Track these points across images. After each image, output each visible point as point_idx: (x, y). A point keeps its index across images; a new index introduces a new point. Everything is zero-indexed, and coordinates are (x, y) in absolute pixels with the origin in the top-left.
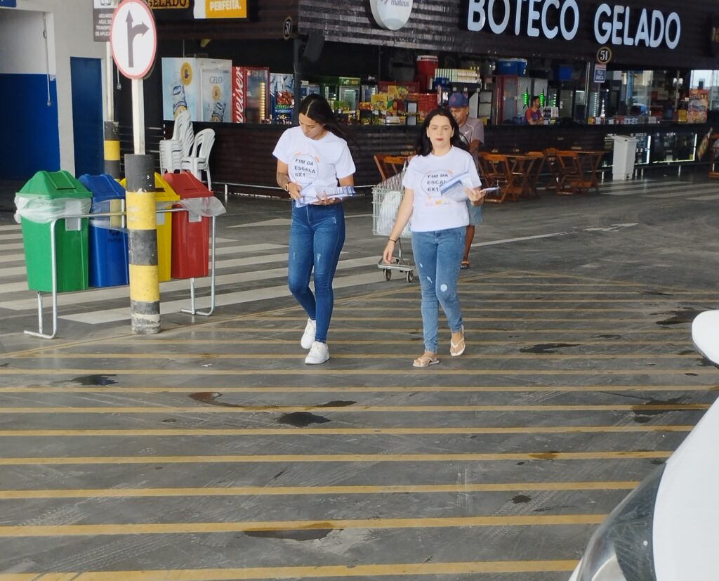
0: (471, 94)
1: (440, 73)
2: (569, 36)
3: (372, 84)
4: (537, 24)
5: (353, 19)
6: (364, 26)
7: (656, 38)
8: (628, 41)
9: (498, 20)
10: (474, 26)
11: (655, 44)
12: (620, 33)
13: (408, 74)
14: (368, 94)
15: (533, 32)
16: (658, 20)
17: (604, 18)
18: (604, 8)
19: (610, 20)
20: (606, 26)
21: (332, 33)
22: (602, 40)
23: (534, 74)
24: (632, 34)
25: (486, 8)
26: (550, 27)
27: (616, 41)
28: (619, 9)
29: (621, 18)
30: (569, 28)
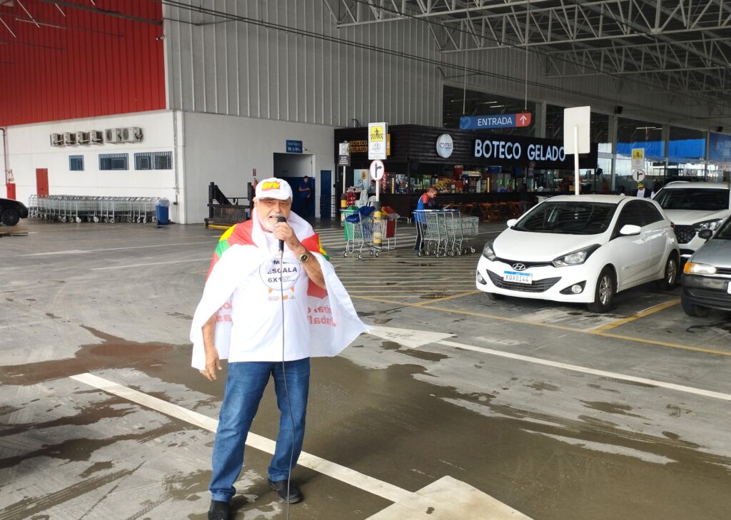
0: (477, 181)
1: (465, 173)
2: (517, 157)
3: (436, 177)
4: (503, 153)
5: (430, 154)
6: (434, 157)
7: (555, 157)
8: (543, 159)
9: (487, 153)
10: (477, 155)
11: (554, 159)
12: (539, 156)
13: (451, 173)
14: (435, 181)
15: (502, 156)
16: (555, 150)
17: (532, 150)
18: (532, 146)
19: (534, 150)
20: (532, 153)
21: (422, 160)
22: (531, 158)
23: (504, 172)
24: (544, 156)
25: (482, 148)
26: (509, 154)
27: (537, 159)
28: (538, 146)
29: (539, 150)
30: (517, 154)
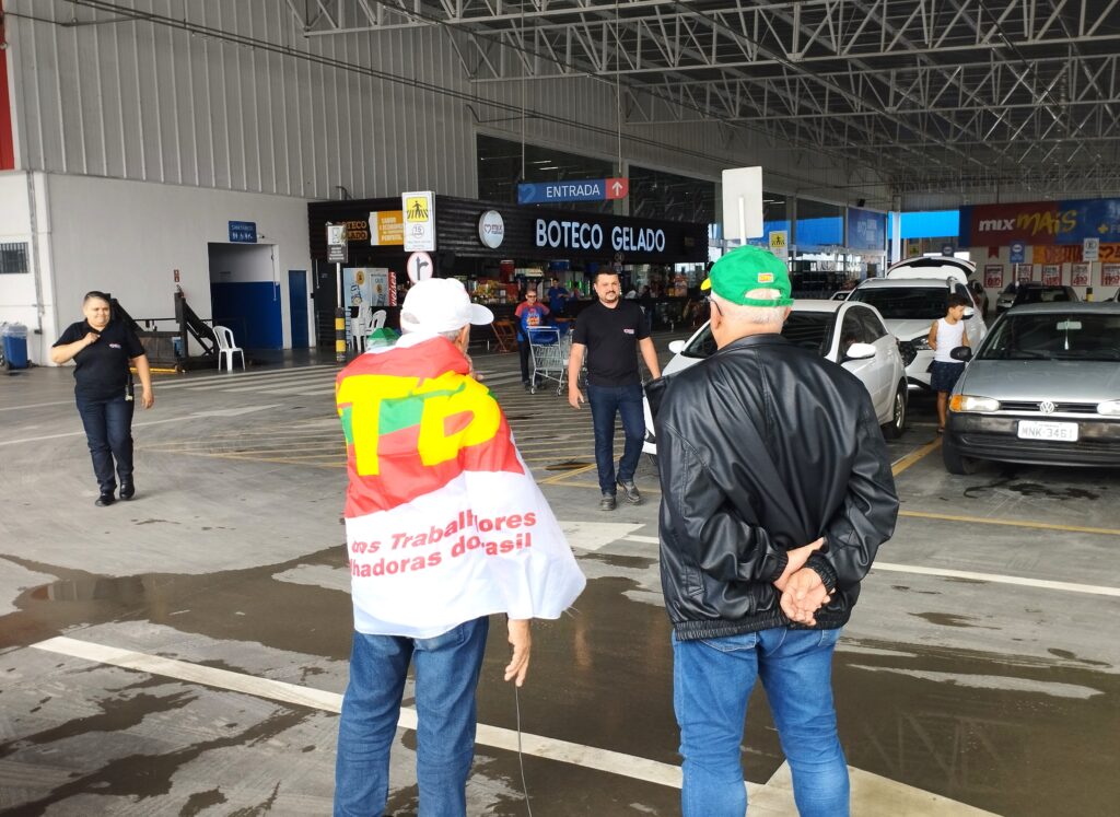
0: (538, 283)
1: (518, 271)
2: (597, 246)
3: (474, 279)
4: (577, 240)
5: (470, 243)
6: (476, 246)
7: (650, 245)
8: (633, 248)
9: (554, 240)
10: (540, 243)
11: (650, 249)
12: (628, 243)
13: (496, 272)
14: (472, 286)
15: (575, 245)
16: (650, 235)
17: (617, 235)
18: (617, 229)
19: (621, 236)
20: (619, 239)
21: (458, 252)
22: (617, 248)
23: (574, 269)
24: (636, 244)
25: (546, 232)
26: (586, 242)
27: (626, 248)
28: (626, 229)
29: (628, 234)
30: (597, 242)
